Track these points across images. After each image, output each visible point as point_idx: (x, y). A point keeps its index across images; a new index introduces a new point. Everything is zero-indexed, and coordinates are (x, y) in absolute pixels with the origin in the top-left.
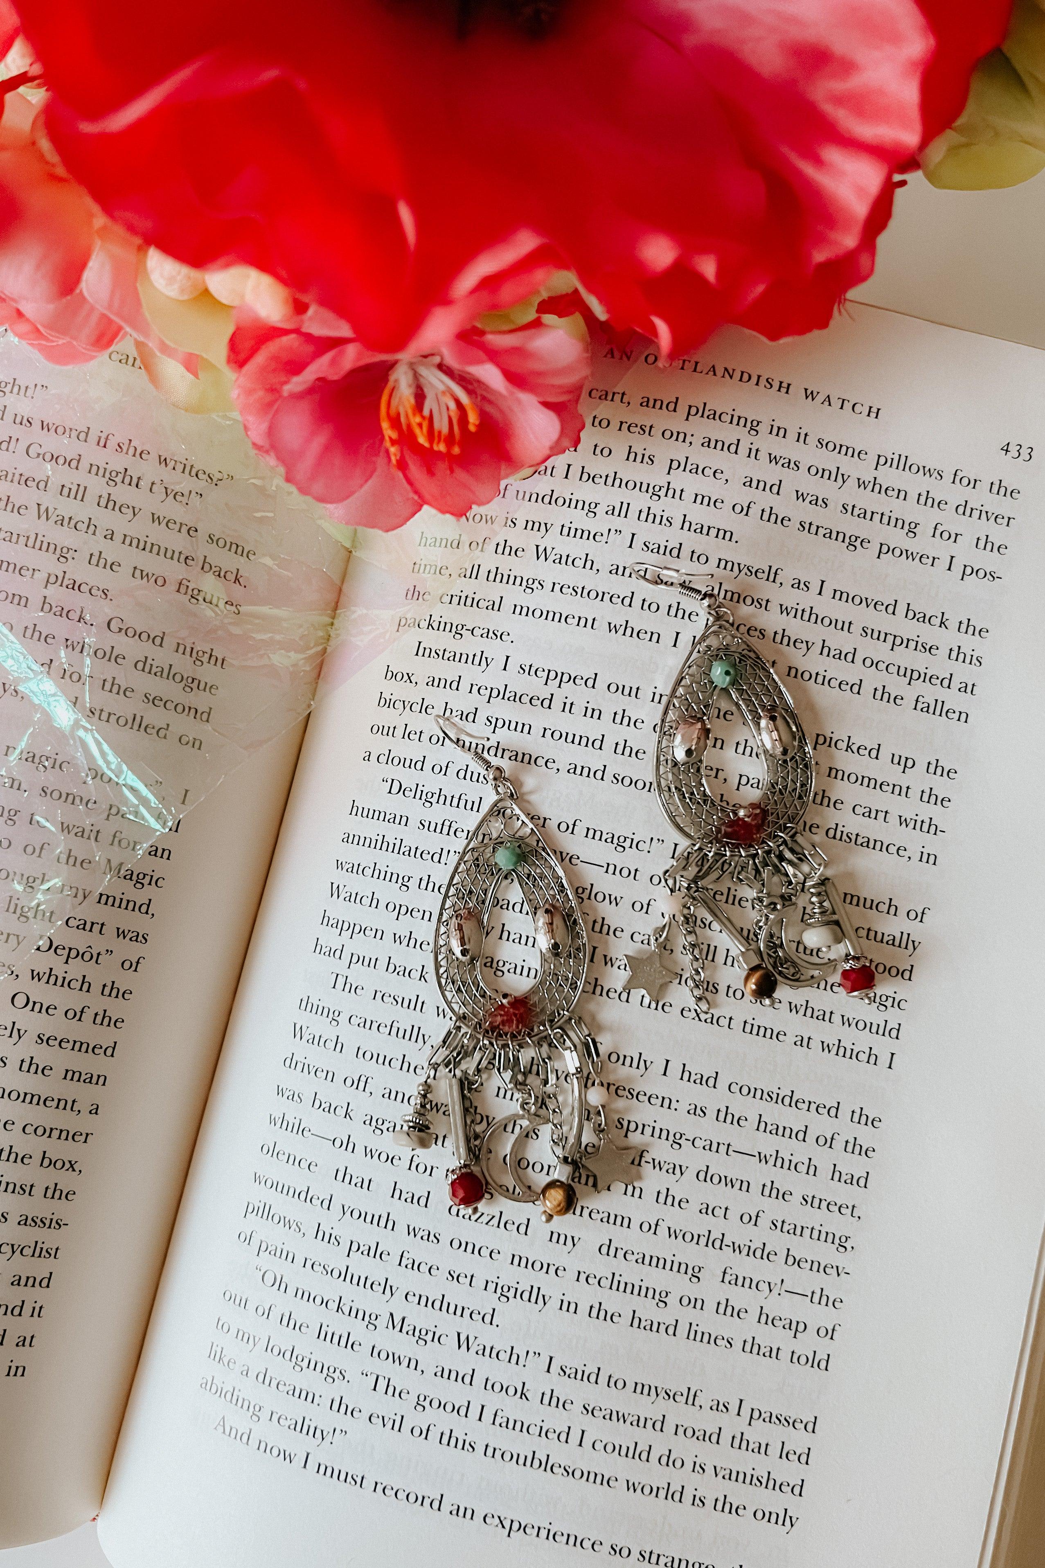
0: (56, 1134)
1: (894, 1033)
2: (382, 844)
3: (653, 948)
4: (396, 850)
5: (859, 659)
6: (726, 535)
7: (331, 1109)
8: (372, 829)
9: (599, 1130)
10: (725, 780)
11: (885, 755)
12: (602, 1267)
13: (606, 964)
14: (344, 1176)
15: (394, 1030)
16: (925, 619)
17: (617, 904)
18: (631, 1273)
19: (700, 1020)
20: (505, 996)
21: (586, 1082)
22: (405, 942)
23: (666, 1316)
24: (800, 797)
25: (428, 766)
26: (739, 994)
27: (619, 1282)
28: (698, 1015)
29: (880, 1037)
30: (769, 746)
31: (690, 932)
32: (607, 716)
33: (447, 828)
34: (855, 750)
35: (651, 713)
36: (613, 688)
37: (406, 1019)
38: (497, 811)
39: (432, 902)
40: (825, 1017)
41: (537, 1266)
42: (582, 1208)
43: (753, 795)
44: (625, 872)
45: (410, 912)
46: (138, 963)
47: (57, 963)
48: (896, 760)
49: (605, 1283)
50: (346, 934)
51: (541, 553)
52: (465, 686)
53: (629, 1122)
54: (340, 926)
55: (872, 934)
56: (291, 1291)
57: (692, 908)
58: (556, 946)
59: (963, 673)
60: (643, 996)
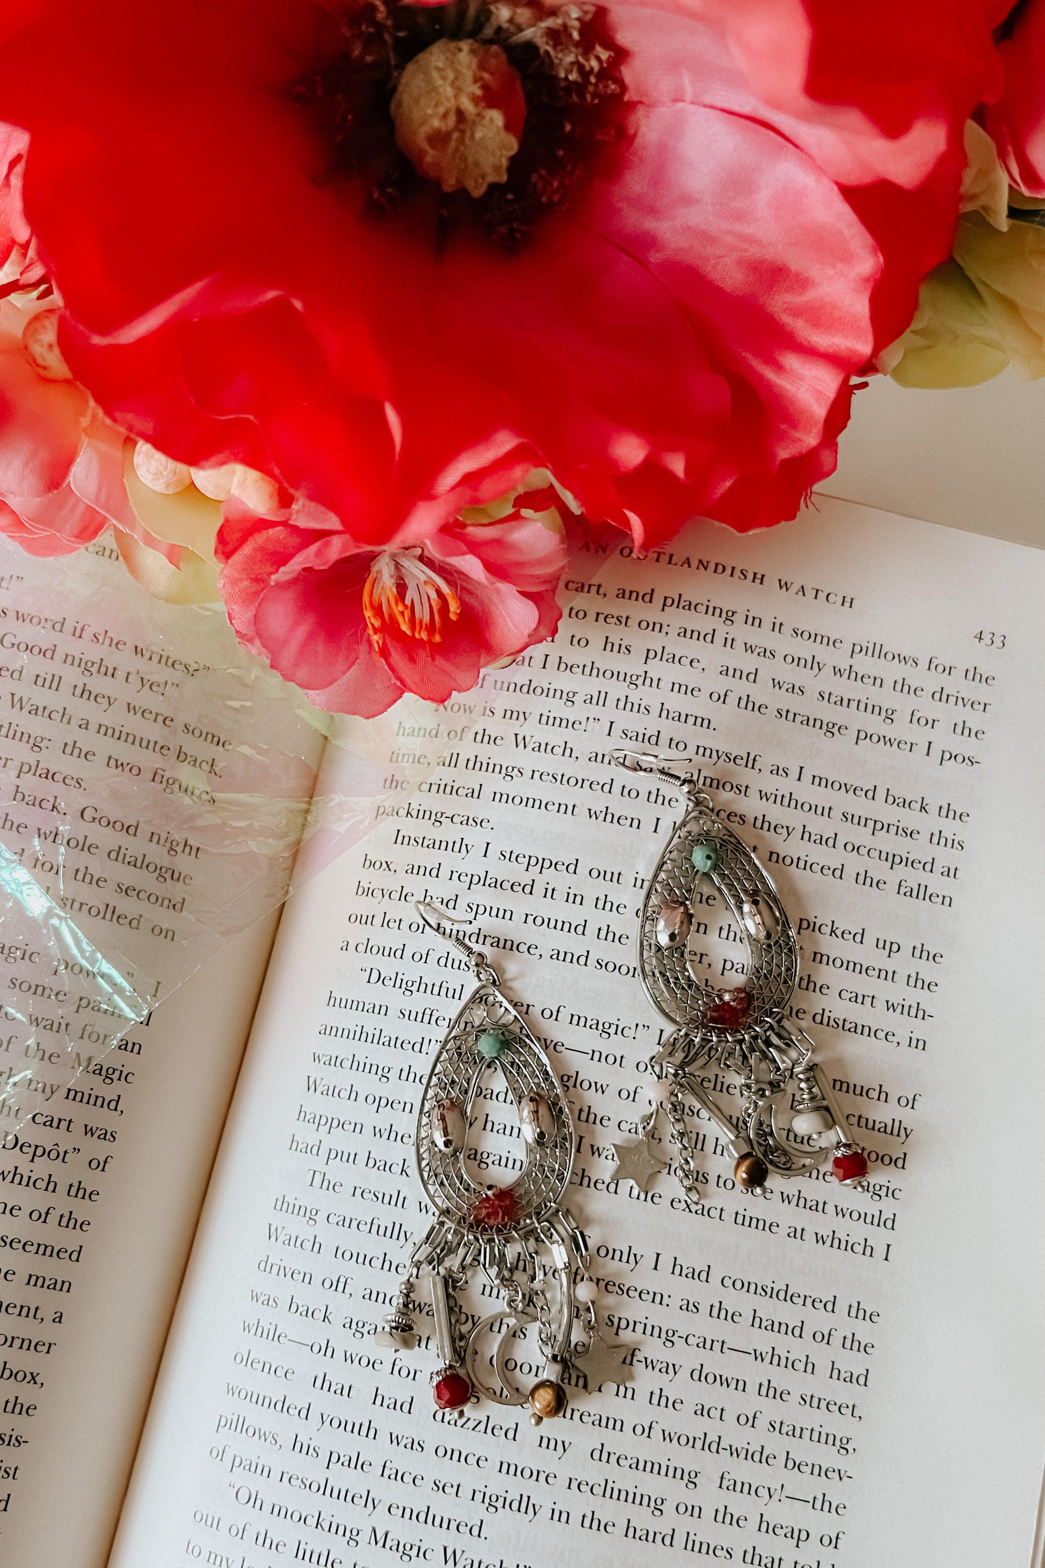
0: (17, 1343)
1: (889, 1224)
2: (361, 1035)
3: (641, 1137)
4: (376, 1041)
5: (840, 844)
6: (703, 722)
7: (309, 1313)
8: (350, 1020)
9: (589, 1327)
10: (710, 965)
11: (870, 940)
12: (595, 1473)
13: (593, 1154)
14: (322, 1383)
15: (375, 1228)
16: (906, 804)
17: (603, 1092)
18: (625, 1479)
19: (690, 1211)
20: (490, 1187)
21: (575, 1278)
22: (385, 1135)
23: (662, 1525)
24: (785, 982)
25: (408, 954)
26: (729, 1184)
27: (612, 1489)
28: (688, 1206)
29: (875, 1228)
30: (753, 931)
31: (678, 1120)
32: (589, 902)
33: (429, 1017)
34: (839, 935)
35: (633, 899)
36: (595, 873)
37: (386, 1216)
38: (479, 998)
39: (413, 1093)
40: (818, 1207)
41: (527, 1473)
42: (573, 1410)
43: (738, 980)
44: (611, 1059)
45: (390, 1104)
46: (105, 1162)
47: (21, 1160)
48: (881, 944)
49: (598, 1490)
50: (324, 1129)
51: (521, 741)
52: (445, 873)
53: (620, 1319)
54: (317, 1121)
55: (863, 1122)
56: (267, 1508)
57: (680, 1095)
58: (541, 1135)
59: (945, 857)
60: (632, 1187)
